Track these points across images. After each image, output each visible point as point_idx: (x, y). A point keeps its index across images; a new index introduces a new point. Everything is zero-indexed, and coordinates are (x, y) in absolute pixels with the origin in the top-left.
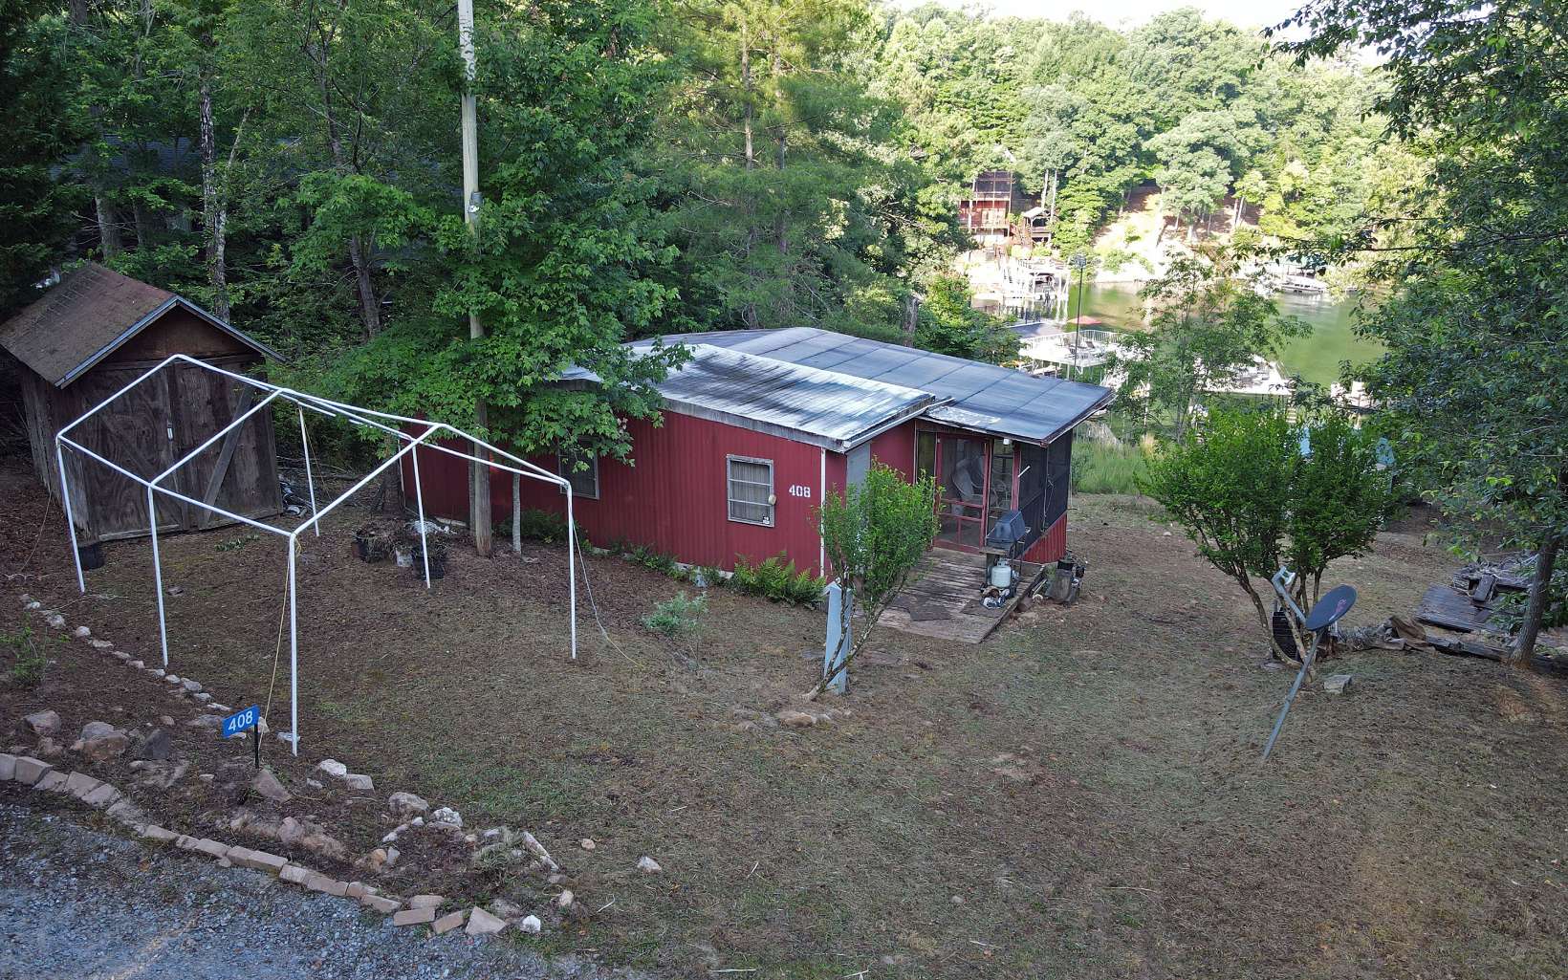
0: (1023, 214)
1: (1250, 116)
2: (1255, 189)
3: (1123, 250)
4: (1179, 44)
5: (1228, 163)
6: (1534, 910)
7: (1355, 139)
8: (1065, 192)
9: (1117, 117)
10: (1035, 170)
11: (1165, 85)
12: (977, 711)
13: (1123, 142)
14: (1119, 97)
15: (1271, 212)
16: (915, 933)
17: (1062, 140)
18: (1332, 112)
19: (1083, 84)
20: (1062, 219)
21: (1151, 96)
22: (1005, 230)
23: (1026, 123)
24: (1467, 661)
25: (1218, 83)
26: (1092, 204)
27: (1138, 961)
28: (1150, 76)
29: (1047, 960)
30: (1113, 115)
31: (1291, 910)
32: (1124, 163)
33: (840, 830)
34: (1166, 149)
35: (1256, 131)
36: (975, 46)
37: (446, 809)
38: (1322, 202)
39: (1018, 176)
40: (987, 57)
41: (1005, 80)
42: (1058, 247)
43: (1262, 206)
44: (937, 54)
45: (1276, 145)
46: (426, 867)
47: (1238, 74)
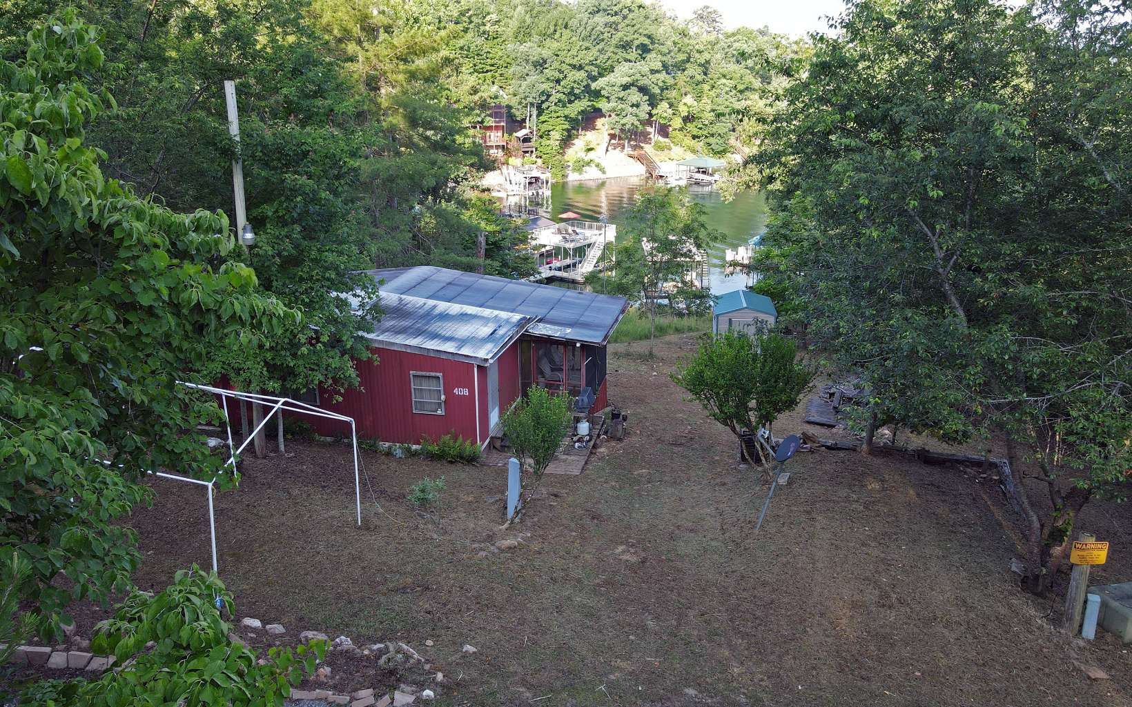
0: (515, 134)
1: (658, 66)
2: (665, 115)
3: (584, 158)
4: (608, 14)
5: (647, 97)
6: (895, 593)
7: (724, 81)
8: (542, 118)
9: (574, 67)
10: (520, 103)
11: (603, 43)
12: (595, 521)
13: (578, 84)
14: (574, 52)
15: (676, 129)
16: (619, 660)
17: (537, 82)
18: (708, 62)
19: (548, 42)
20: (541, 137)
21: (594, 52)
22: (503, 146)
23: (512, 70)
24: (842, 454)
25: (636, 43)
26: (561, 126)
27: (727, 653)
28: (593, 37)
29: (685, 661)
30: (570, 65)
31: (789, 613)
32: (580, 98)
33: (559, 610)
34: (607, 88)
35: (663, 76)
36: (471, 13)
37: (342, 637)
38: (707, 123)
39: (509, 107)
40: (480, 21)
41: (494, 38)
42: (541, 157)
43: (670, 125)
44: (444, 19)
45: (676, 84)
46: (350, 673)
47: (649, 37)
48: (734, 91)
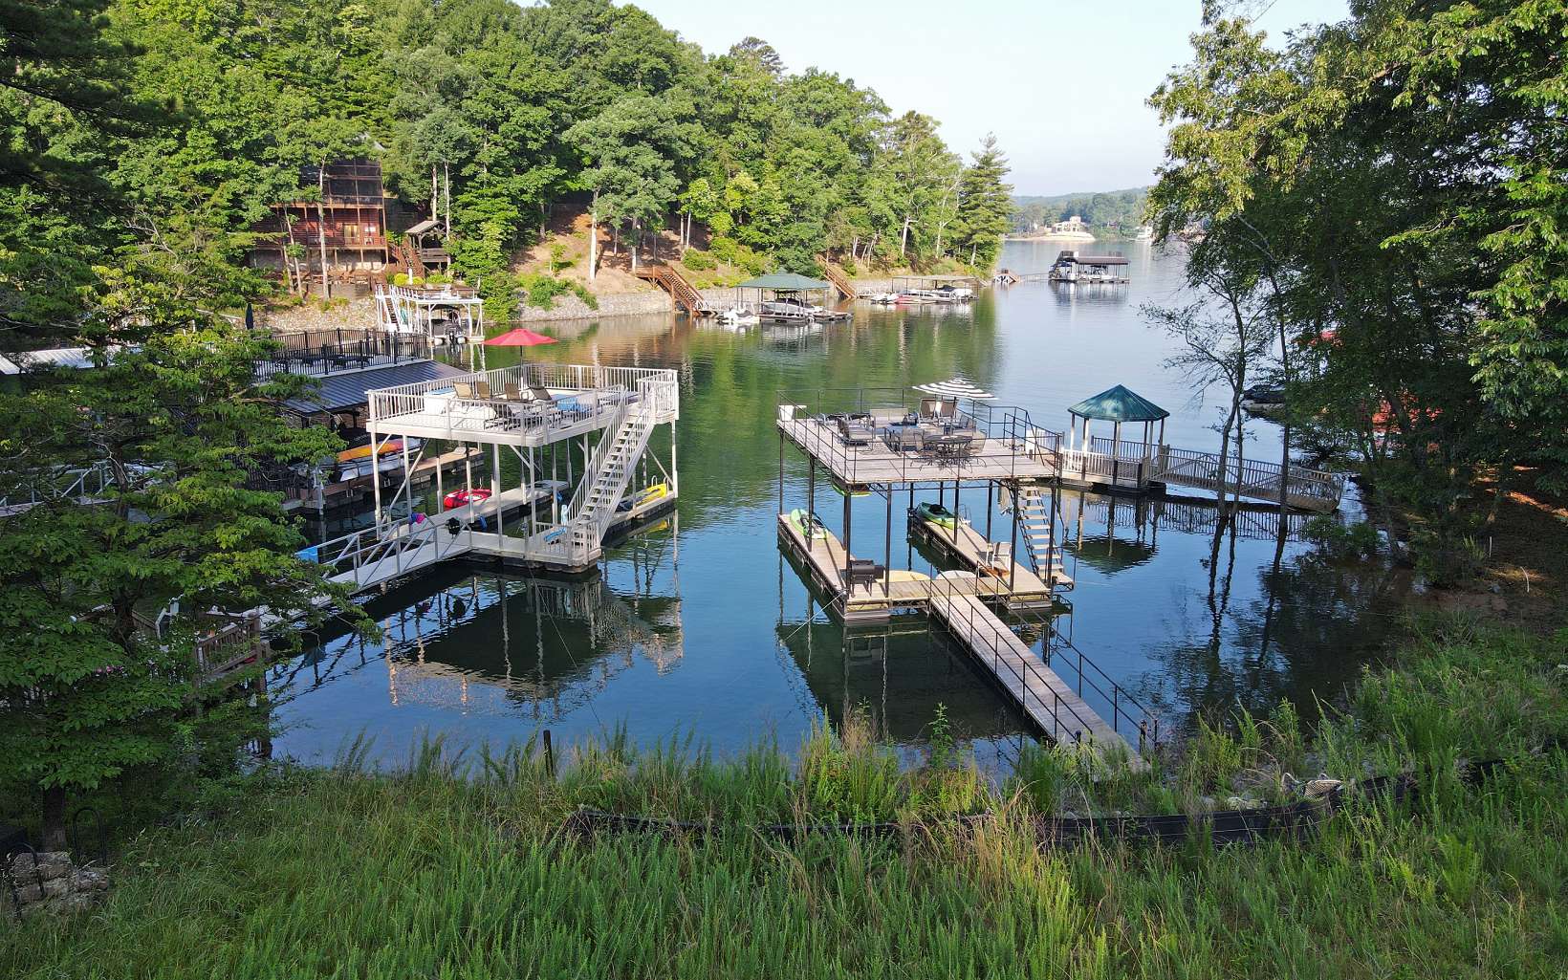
0: (407, 231)
2: (703, 203)
3: (554, 279)
5: (672, 163)
8: (464, 198)
9: (523, 97)
10: (416, 167)
13: (535, 131)
15: (721, 234)
17: (450, 123)
19: (470, 52)
20: (463, 235)
22: (382, 253)
25: (644, 67)
26: (502, 214)
30: (517, 93)
32: (539, 162)
34: (593, 139)
35: (696, 129)
38: (778, 219)
39: (394, 176)
41: (361, 52)
42: (464, 276)
43: (711, 225)
47: (668, 59)
48: (818, 171)
